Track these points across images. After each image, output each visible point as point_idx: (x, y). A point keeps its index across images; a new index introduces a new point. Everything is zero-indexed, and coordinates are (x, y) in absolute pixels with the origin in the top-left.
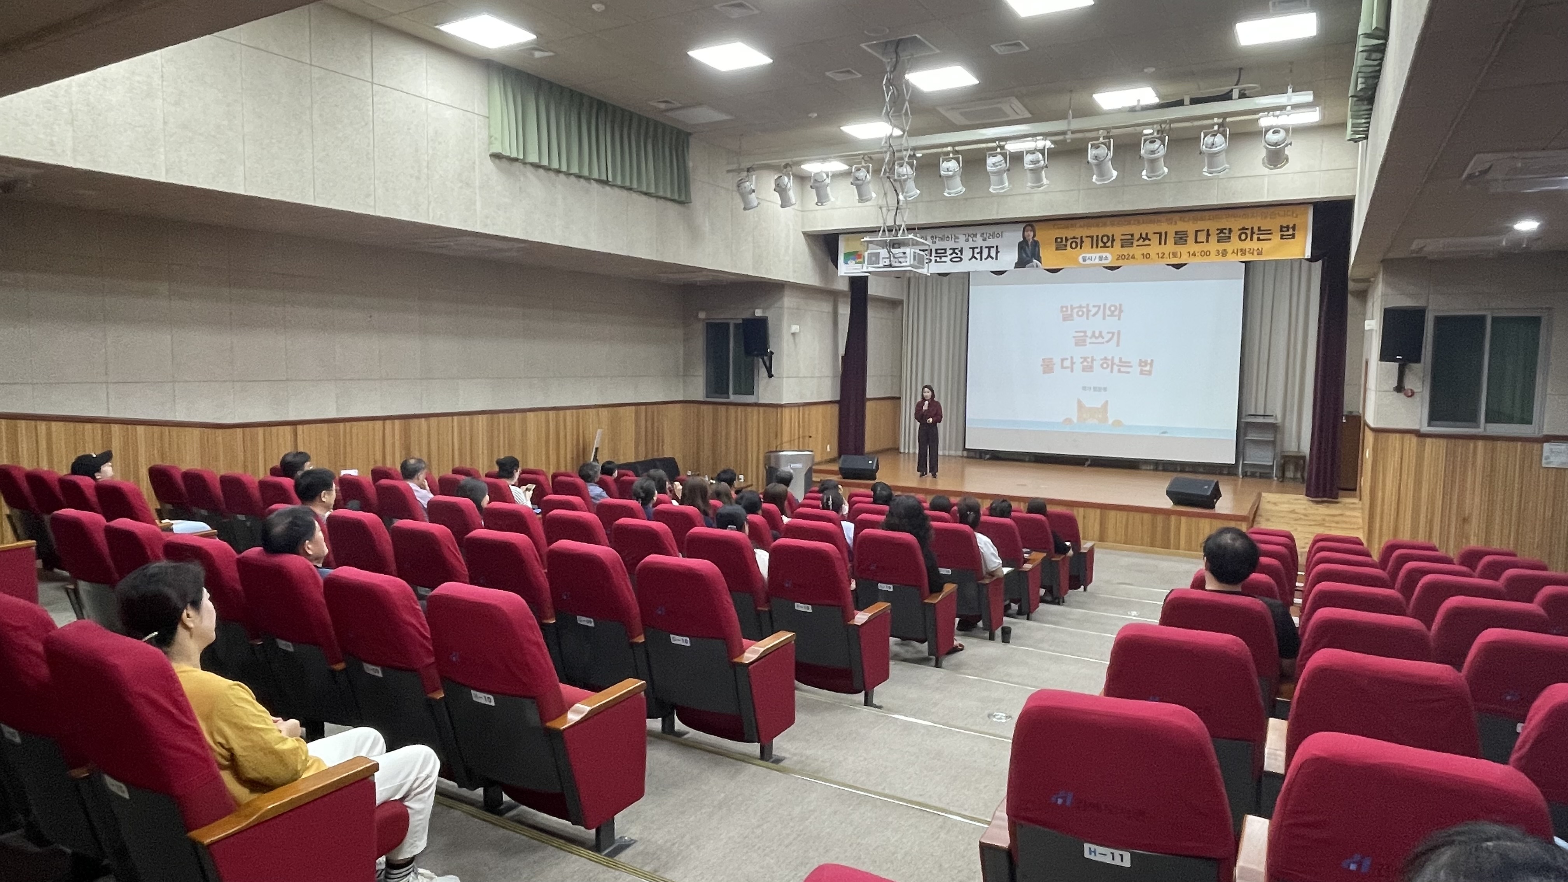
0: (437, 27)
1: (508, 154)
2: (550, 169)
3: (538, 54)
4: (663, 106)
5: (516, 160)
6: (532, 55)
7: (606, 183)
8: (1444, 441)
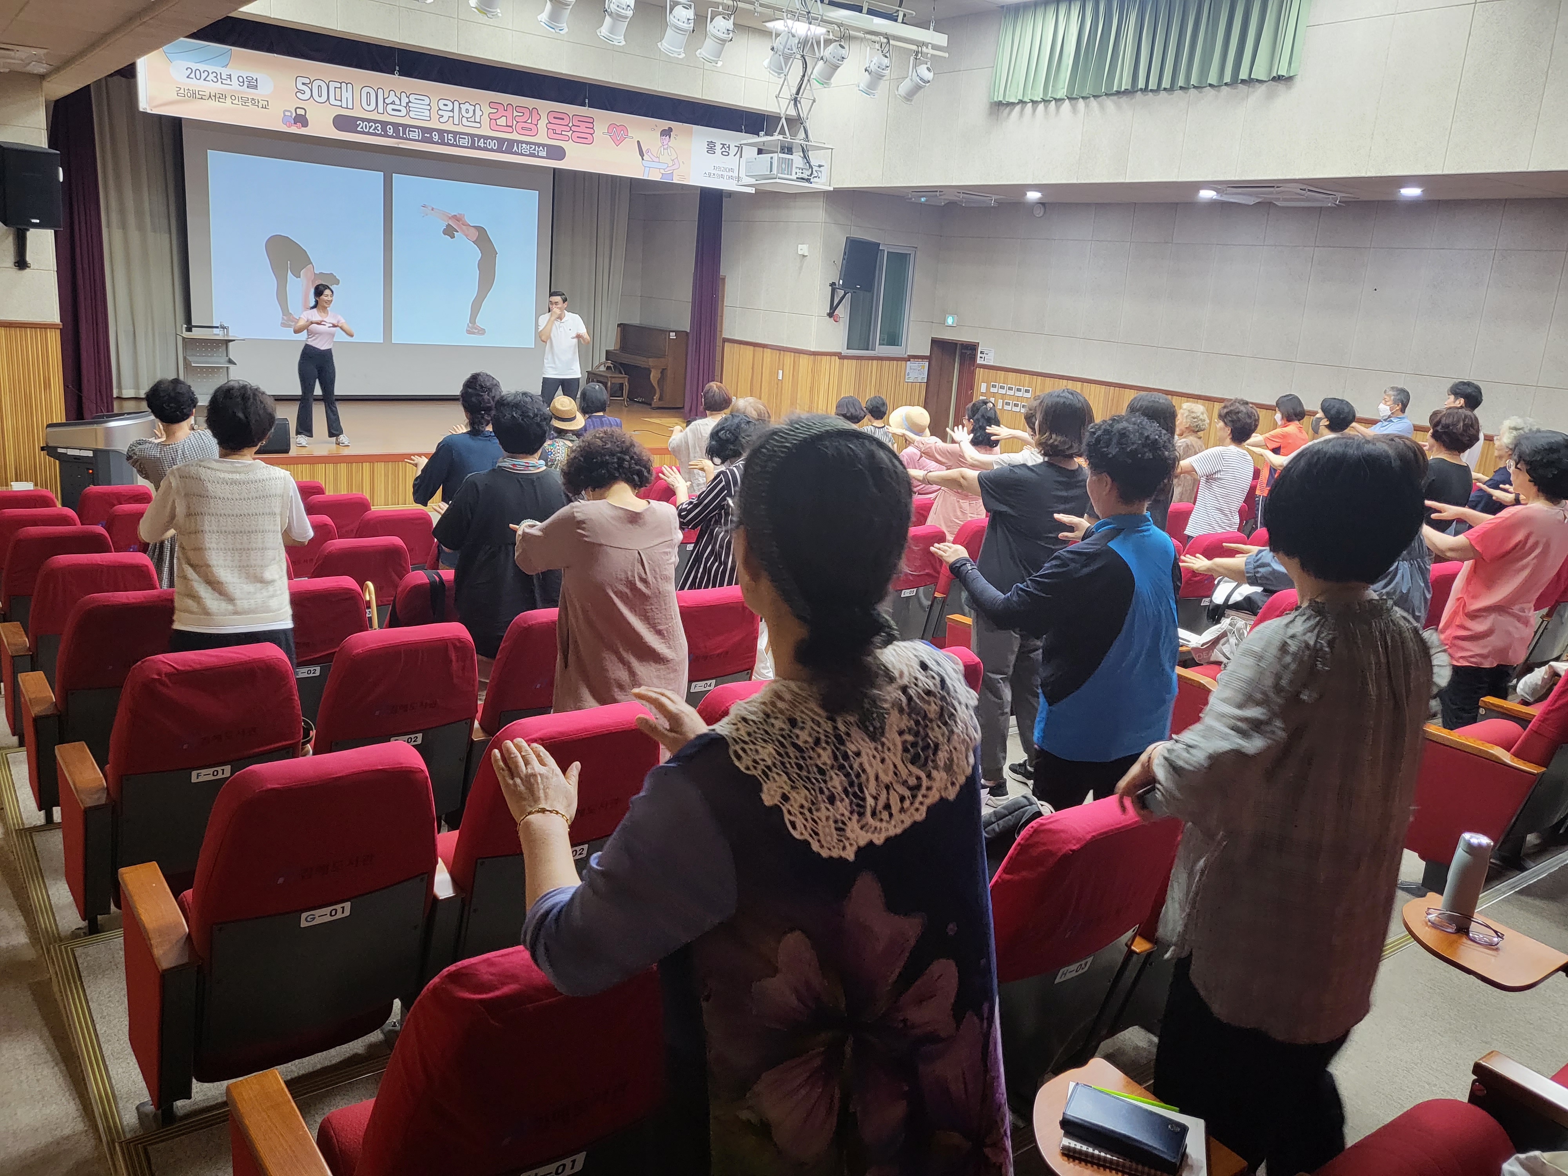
8: (854, 362)
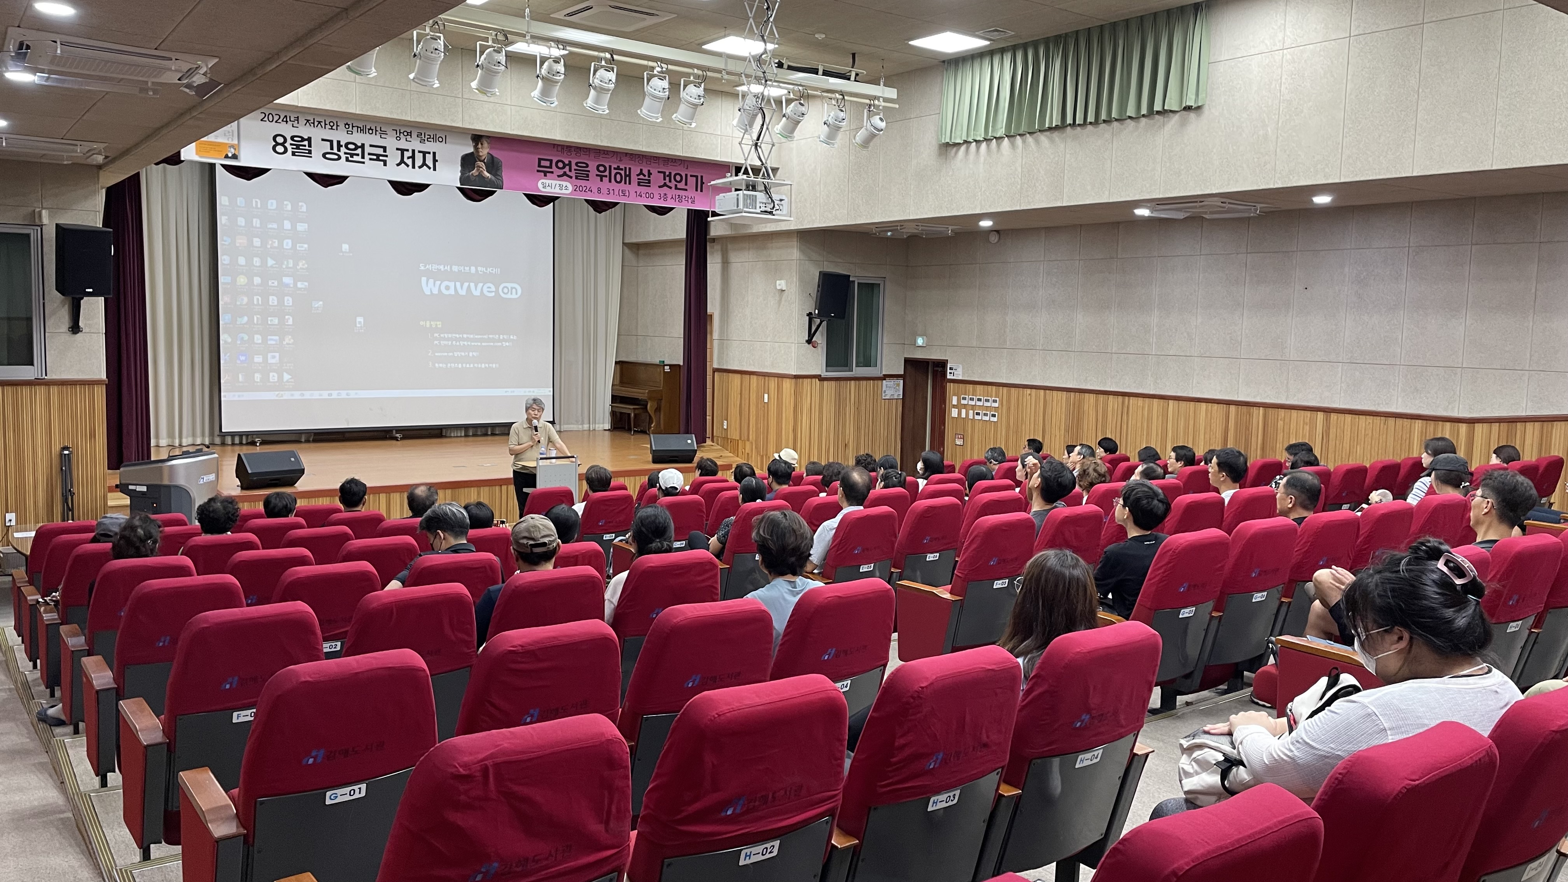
8: (833, 383)
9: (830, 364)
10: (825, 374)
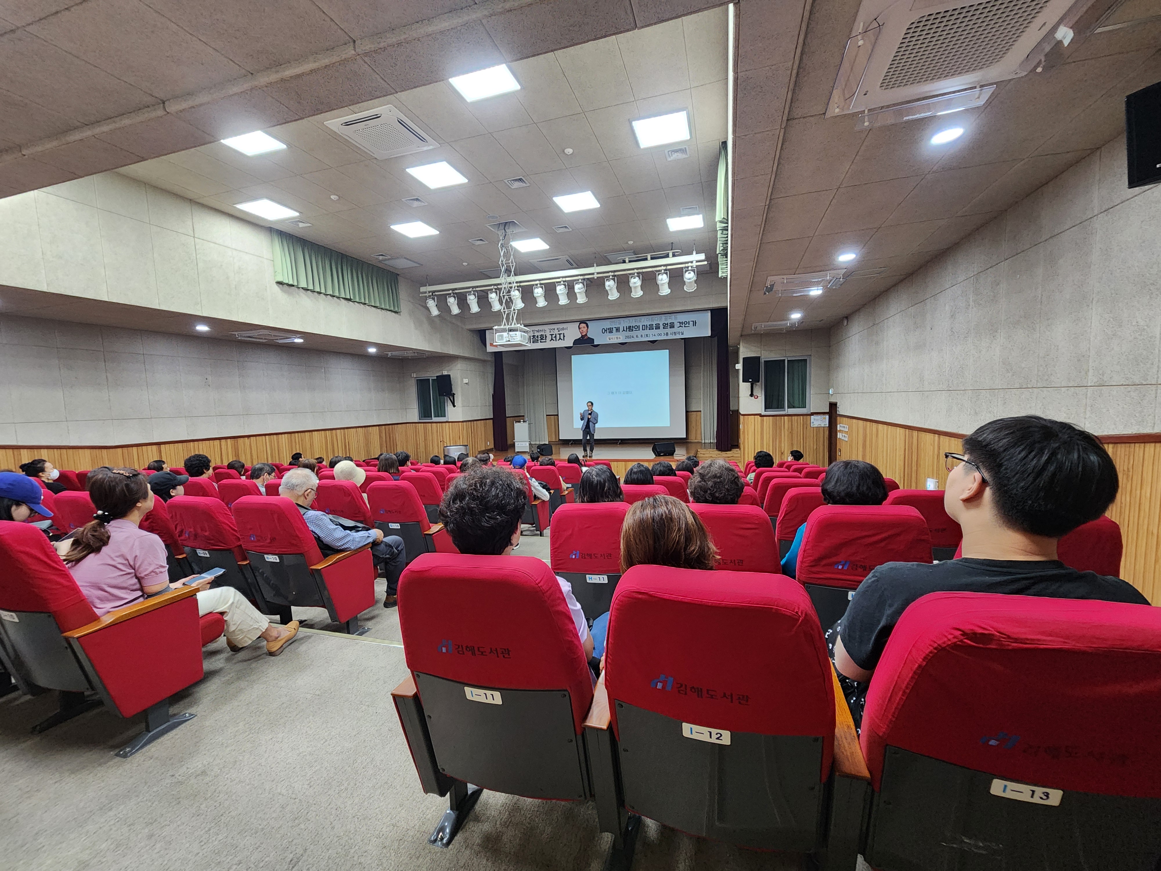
0: (235, 206)
1: (287, 282)
2: (315, 292)
3: (301, 225)
4: (381, 258)
5: (293, 286)
6: (298, 225)
7: (349, 300)
8: (771, 418)
9: (767, 407)
10: (763, 413)
